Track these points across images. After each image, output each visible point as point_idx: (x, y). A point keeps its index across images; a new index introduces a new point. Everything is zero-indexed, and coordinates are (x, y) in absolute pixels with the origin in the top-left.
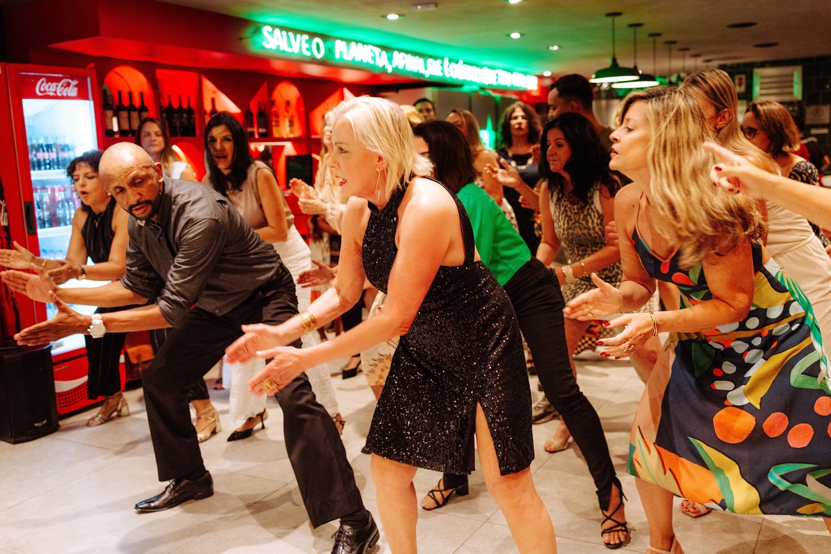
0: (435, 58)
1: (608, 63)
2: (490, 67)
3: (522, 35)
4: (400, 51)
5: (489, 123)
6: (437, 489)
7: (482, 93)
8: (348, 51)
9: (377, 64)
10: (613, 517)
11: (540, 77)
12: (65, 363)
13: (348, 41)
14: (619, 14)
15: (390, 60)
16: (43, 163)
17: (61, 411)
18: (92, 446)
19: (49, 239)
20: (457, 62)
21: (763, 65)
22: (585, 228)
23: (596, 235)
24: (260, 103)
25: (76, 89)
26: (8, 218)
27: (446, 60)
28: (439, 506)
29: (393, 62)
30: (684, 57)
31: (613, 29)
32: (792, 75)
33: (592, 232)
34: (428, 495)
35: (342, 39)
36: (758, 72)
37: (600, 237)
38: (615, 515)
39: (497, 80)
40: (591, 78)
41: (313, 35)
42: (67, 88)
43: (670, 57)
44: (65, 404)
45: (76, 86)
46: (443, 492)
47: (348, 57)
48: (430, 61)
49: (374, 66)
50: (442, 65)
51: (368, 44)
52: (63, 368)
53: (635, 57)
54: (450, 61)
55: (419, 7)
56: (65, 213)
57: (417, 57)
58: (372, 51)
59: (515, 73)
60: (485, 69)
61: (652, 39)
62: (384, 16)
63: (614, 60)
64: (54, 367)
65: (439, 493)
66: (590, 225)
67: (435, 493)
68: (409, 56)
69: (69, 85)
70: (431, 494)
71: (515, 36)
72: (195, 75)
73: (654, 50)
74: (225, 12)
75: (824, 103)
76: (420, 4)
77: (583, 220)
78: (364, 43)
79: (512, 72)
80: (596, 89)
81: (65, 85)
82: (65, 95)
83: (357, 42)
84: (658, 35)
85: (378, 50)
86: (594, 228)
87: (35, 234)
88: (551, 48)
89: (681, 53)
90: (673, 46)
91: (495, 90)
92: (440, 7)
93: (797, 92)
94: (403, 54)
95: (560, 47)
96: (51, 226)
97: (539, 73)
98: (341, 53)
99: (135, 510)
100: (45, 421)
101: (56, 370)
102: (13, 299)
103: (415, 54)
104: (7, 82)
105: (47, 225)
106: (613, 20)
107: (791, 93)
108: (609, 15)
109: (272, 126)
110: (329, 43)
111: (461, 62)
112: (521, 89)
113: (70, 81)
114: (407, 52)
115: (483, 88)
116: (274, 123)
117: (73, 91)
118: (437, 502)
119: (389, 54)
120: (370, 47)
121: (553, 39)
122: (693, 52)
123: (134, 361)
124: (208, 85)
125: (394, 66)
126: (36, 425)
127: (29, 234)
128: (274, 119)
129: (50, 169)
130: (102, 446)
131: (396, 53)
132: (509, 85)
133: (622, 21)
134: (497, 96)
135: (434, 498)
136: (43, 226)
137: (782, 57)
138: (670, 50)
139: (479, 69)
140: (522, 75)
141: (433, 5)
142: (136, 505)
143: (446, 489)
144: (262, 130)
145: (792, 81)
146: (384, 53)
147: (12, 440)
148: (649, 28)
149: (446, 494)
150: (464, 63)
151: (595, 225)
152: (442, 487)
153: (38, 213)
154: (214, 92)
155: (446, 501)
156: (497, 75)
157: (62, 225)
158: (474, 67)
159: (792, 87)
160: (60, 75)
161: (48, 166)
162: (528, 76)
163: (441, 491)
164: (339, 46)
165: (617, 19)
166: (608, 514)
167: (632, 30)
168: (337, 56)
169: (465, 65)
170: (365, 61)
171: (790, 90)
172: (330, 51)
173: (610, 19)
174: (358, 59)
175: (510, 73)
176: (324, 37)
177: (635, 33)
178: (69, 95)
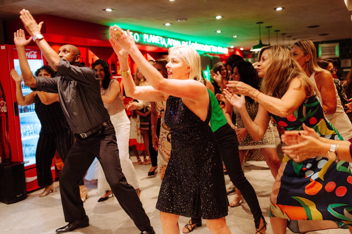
0: (185, 41)
1: (257, 43)
2: (208, 45)
3: (222, 31)
4: (171, 38)
5: (208, 68)
6: (189, 224)
7: (205, 55)
8: (149, 38)
9: (161, 44)
10: (260, 231)
11: (229, 48)
12: (30, 170)
13: (149, 34)
14: (262, 23)
15: (166, 42)
16: (22, 86)
17: (28, 190)
18: (41, 205)
19: (24, 118)
20: (194, 43)
21: (322, 43)
22: (249, 109)
23: (253, 112)
24: (112, 60)
25: (36, 55)
26: (7, 109)
27: (190, 42)
28: (190, 231)
29: (168, 43)
30: (289, 40)
31: (260, 29)
32: (335, 47)
33: (251, 111)
34: (185, 227)
35: (147, 34)
36: (321, 46)
37: (254, 113)
38: (261, 230)
39: (211, 50)
40: (251, 49)
41: (134, 32)
42: (32, 55)
43: (283, 40)
44: (30, 187)
45: (36, 54)
46: (192, 225)
47: (149, 41)
48: (183, 42)
49: (160, 45)
50: (188, 44)
51: (157, 35)
52: (29, 172)
53: (269, 40)
54: (192, 42)
55: (179, 21)
56: (31, 107)
57: (178, 41)
58: (159, 38)
59: (219, 47)
60: (206, 45)
61: (276, 32)
62: (164, 24)
63: (260, 41)
64: (25, 171)
65: (190, 226)
66: (251, 108)
67: (188, 226)
68: (175, 40)
69: (33, 53)
70: (186, 226)
71: (219, 32)
72: (85, 49)
73: (277, 37)
74: (98, 23)
75: (349, 58)
76: (179, 19)
77: (248, 106)
78: (155, 35)
79: (217, 47)
80: (253, 53)
81: (31, 53)
82: (31, 58)
83: (153, 35)
84: (278, 31)
85: (161, 38)
86: (252, 109)
87: (18, 115)
88: (234, 37)
89: (288, 38)
90: (285, 35)
91: (210, 54)
92: (187, 20)
93: (337, 53)
94: (172, 40)
95: (237, 36)
96: (25, 112)
97: (229, 47)
98: (146, 39)
99: (56, 232)
100: (21, 195)
101: (26, 172)
102: (8, 143)
103: (176, 39)
104: (7, 52)
105: (23, 111)
106: (260, 25)
107: (335, 54)
108: (258, 23)
109: (117, 70)
110: (141, 35)
111: (196, 42)
112: (221, 54)
113: (34, 52)
114: (173, 39)
115: (205, 53)
116: (118, 69)
117: (35, 56)
118: (189, 230)
119: (166, 40)
120: (158, 37)
121: (234, 33)
122: (293, 37)
123: (59, 169)
124: (91, 53)
125: (168, 44)
126: (17, 196)
127: (16, 116)
128: (118, 67)
129: (25, 88)
130: (45, 205)
131: (169, 39)
132: (216, 52)
133: (263, 25)
134: (211, 56)
135: (188, 228)
136: (21, 112)
137: (330, 39)
138: (283, 37)
139: (203, 45)
140: (222, 48)
141: (185, 20)
142: (56, 230)
143: (193, 224)
144: (113, 71)
145: (335, 49)
146: (164, 39)
147: (7, 203)
148: (274, 28)
149: (193, 226)
150: (197, 43)
151: (253, 108)
152: (191, 223)
153: (19, 107)
154: (93, 56)
155: (193, 229)
156: (211, 48)
157: (29, 111)
158: (202, 45)
159: (335, 52)
160: (30, 50)
161: (24, 87)
162: (224, 48)
163: (190, 225)
164: (145, 36)
165: (261, 25)
166: (258, 230)
167: (267, 29)
168: (145, 41)
169: (198, 44)
170: (156, 43)
171: (334, 53)
172: (142, 39)
173: (258, 25)
174: (153, 42)
175: (216, 47)
176: (139, 33)
177: (269, 31)
178: (33, 58)
